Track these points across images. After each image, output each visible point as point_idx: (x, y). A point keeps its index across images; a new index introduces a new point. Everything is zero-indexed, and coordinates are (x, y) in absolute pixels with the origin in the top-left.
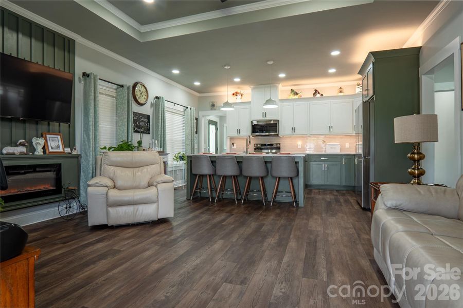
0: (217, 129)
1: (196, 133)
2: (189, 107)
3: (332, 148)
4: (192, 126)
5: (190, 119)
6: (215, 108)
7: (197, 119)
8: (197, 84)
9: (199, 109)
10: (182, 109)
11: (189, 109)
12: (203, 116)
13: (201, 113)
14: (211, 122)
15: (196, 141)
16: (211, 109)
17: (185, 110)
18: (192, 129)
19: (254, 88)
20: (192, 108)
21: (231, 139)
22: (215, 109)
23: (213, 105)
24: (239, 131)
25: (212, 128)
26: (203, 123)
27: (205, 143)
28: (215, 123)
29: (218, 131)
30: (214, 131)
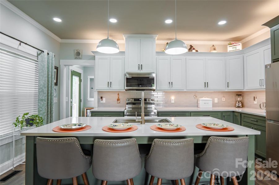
0: (80, 81)
1: (56, 84)
2: (46, 52)
3: (205, 103)
4: (50, 76)
5: (46, 66)
6: (80, 56)
7: (57, 68)
8: (57, 20)
9: (60, 55)
10: (34, 52)
11: (46, 53)
12: (65, 65)
13: (62, 62)
14: (74, 73)
15: (55, 94)
16: (76, 58)
17: (38, 55)
18: (50, 79)
19: (129, 37)
20: (51, 53)
21: (99, 92)
22: (80, 59)
23: (78, 54)
24: (110, 84)
25: (76, 79)
26: (65, 73)
27: (67, 96)
28: (79, 75)
29: (82, 83)
30: (78, 83)
